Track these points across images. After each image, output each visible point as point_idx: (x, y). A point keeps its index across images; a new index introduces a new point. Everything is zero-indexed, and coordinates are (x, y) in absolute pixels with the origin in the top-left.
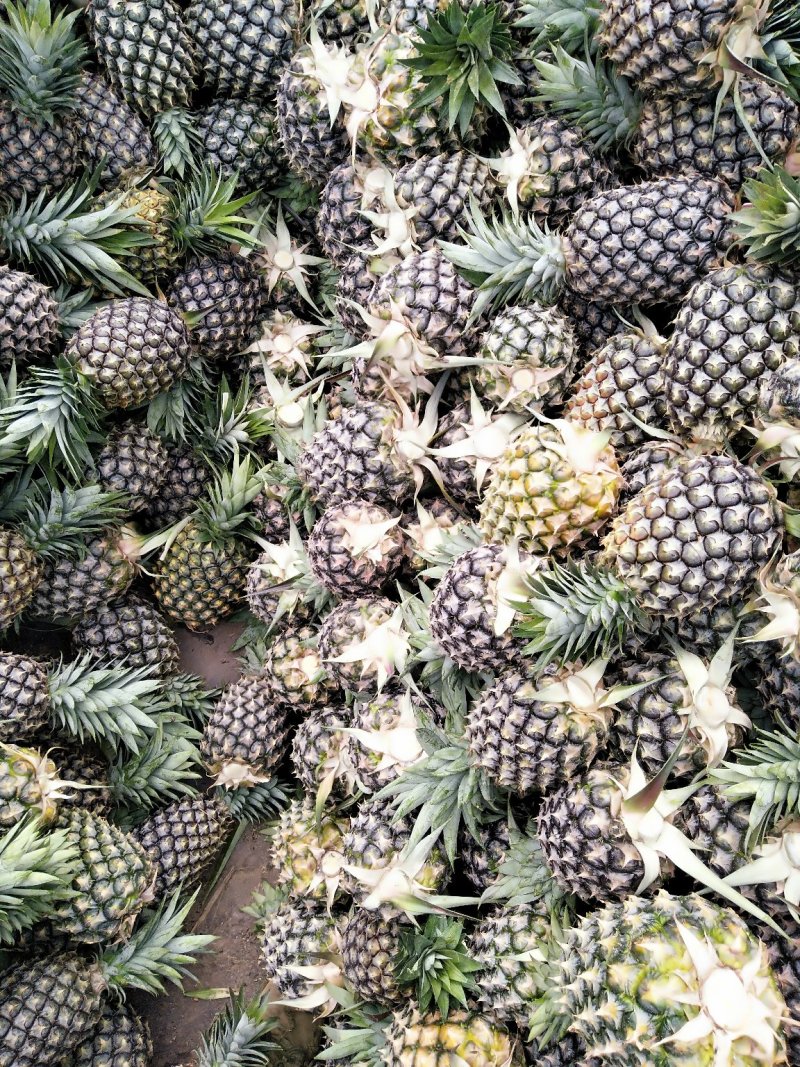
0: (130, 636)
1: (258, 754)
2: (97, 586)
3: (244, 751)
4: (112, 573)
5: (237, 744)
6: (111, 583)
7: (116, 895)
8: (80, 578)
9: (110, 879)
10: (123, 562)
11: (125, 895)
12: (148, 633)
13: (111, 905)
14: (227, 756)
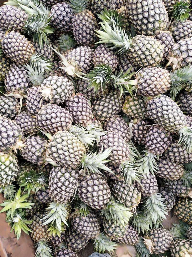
0: (168, 202)
1: (157, 249)
2: (179, 192)
3: (156, 245)
4: (184, 194)
5: (157, 242)
6: (181, 194)
7: (117, 233)
8: (179, 187)
9: (120, 230)
10: (187, 194)
11: (118, 235)
12: (170, 205)
13: (115, 233)
14: (153, 241)
